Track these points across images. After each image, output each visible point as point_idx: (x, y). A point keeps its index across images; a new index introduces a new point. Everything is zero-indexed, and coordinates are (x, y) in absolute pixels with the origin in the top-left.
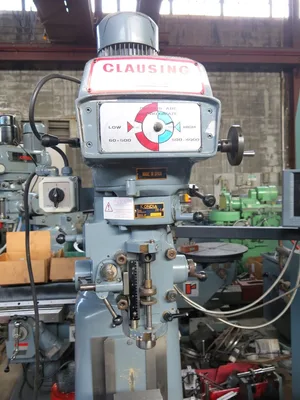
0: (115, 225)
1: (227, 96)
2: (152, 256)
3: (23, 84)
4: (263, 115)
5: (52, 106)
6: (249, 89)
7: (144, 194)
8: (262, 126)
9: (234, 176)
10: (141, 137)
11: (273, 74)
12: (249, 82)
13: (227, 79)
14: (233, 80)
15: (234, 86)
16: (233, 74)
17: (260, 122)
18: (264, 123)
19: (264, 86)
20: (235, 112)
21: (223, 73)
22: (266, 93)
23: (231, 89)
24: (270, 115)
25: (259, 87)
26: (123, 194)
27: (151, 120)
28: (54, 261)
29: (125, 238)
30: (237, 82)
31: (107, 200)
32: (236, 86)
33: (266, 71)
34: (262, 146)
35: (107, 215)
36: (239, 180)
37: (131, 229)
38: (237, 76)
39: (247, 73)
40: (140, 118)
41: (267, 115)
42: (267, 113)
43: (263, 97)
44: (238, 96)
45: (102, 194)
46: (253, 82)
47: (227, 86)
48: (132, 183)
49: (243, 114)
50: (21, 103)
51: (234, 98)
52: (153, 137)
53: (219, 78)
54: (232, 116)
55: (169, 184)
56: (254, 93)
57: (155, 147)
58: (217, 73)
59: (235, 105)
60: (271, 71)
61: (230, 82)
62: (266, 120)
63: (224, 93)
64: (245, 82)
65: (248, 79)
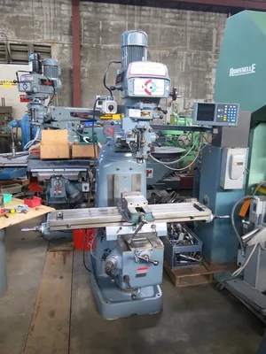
0: (133, 119)
1: (182, 31)
2: (145, 130)
3: (6, 7)
4: (211, 50)
5: (33, 30)
6: (201, 27)
7: (145, 108)
8: (209, 59)
9: (183, 101)
10: (146, 90)
11: (222, 15)
12: (202, 21)
13: (184, 16)
14: (188, 17)
15: (189, 23)
16: (189, 12)
17: (207, 56)
18: (211, 57)
19: (213, 24)
20: (188, 46)
21: (181, 11)
22: (215, 31)
23: (186, 26)
24: (217, 51)
25: (210, 25)
26: (138, 108)
27: (149, 85)
28: (74, 147)
29: (136, 123)
30: (192, 20)
31: (130, 110)
32: (191, 23)
33: (216, 12)
34: (207, 77)
35: (130, 115)
36: (187, 104)
37: (139, 120)
38: (192, 14)
39: (200, 12)
40: (146, 84)
41: (214, 50)
42: (214, 48)
43: (212, 35)
44: (191, 32)
45: (129, 108)
46: (205, 21)
47: (183, 22)
48: (142, 105)
49: (194, 48)
50: (5, 26)
51: (189, 34)
52: (149, 90)
53: (177, 15)
54: (185, 50)
55: (153, 105)
56: (205, 31)
57: (150, 93)
58: (176, 10)
59: (189, 40)
60: (220, 12)
61: (186, 19)
62: (213, 55)
63: (181, 28)
64: (198, 20)
65: (201, 17)
